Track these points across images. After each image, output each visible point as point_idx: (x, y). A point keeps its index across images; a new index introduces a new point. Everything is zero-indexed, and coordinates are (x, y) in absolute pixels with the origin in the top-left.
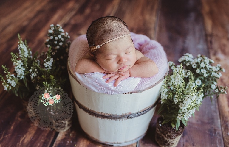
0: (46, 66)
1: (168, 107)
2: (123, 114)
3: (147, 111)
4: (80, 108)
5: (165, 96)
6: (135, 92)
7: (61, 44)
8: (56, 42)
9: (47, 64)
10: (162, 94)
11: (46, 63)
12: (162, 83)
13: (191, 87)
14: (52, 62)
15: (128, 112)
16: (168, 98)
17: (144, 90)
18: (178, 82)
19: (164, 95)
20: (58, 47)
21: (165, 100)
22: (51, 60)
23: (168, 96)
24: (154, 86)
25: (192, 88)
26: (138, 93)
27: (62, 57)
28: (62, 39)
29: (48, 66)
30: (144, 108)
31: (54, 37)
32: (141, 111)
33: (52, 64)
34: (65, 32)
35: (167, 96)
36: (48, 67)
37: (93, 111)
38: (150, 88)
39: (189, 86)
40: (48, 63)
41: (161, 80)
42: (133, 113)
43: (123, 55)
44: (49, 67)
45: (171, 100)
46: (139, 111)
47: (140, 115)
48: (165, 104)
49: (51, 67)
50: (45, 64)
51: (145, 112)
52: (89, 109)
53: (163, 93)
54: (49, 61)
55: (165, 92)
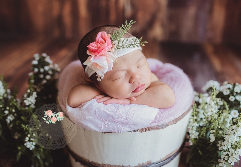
0: (27, 104)
1: (200, 151)
2: (139, 164)
3: (172, 158)
4: (77, 161)
5: (195, 134)
6: (156, 128)
7: (48, 77)
8: (42, 76)
9: (29, 101)
10: (190, 132)
11: (28, 99)
12: (189, 115)
13: (226, 120)
14: (36, 99)
15: (146, 161)
16: (200, 136)
17: (167, 125)
18: (212, 111)
19: (194, 132)
20: (44, 82)
21: (195, 139)
22: (33, 95)
23: (200, 134)
24: (181, 118)
25: (229, 121)
26: (160, 129)
27: (50, 96)
28: (50, 72)
29: (30, 103)
30: (168, 153)
31: (39, 70)
32: (164, 159)
33: (35, 101)
34: (54, 64)
35: (198, 133)
36: (29, 106)
37: (95, 163)
38: (176, 121)
39: (224, 119)
40: (29, 99)
41: (188, 111)
42: (153, 162)
43: (134, 70)
44: (31, 105)
45: (205, 139)
46: (162, 158)
47: (163, 165)
48: (195, 147)
49: (34, 105)
50: (25, 101)
51: (170, 159)
52: (89, 161)
53: (192, 129)
54: (31, 97)
55: (195, 128)
